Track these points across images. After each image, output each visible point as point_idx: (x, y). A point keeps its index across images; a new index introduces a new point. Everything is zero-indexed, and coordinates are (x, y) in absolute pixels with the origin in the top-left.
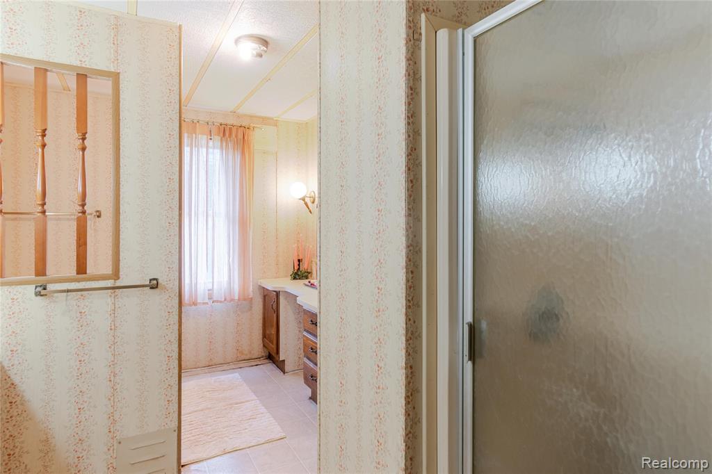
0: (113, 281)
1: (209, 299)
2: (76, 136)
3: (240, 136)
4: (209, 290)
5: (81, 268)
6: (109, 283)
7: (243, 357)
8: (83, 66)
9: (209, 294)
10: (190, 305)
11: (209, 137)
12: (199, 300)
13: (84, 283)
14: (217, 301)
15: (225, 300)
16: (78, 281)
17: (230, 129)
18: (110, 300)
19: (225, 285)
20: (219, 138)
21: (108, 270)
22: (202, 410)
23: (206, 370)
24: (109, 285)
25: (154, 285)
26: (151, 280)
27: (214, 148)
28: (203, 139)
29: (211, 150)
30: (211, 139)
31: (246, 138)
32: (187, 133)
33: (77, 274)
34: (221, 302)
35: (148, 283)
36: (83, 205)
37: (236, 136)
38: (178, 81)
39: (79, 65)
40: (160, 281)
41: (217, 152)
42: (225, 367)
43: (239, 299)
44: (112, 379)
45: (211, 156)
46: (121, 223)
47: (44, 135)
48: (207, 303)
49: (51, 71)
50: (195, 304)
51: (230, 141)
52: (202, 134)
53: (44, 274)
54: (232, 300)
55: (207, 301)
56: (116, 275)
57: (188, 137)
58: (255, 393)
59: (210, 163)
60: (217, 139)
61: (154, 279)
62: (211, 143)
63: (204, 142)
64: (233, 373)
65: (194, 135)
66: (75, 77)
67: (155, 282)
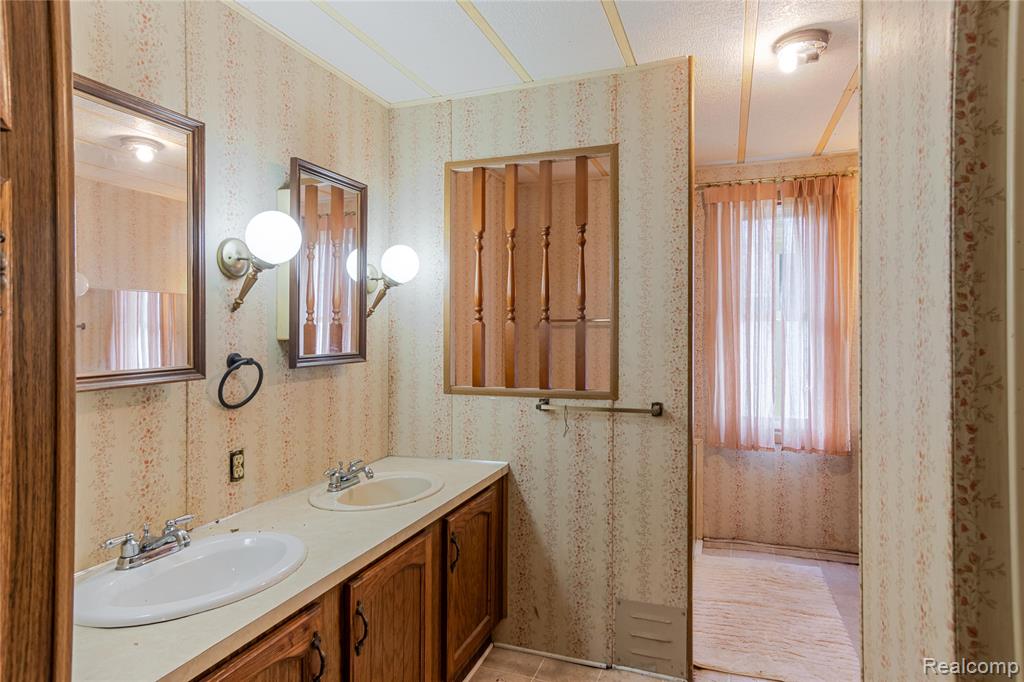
0: (610, 401)
1: (776, 443)
2: (576, 229)
3: (828, 191)
4: (776, 430)
5: (580, 384)
6: (607, 404)
7: (835, 545)
8: (582, 146)
9: (776, 435)
10: (747, 448)
11: (776, 201)
12: (762, 443)
13: (582, 401)
14: (790, 449)
15: (803, 448)
16: (577, 397)
17: (811, 184)
18: (608, 425)
19: (803, 426)
20: (793, 200)
21: (606, 388)
22: (748, 604)
23: (773, 549)
24: (608, 406)
25: (658, 411)
26: (653, 405)
27: (784, 216)
28: (766, 206)
29: (779, 220)
30: (779, 204)
31: (838, 192)
32: (745, 200)
33: (577, 389)
34: (795, 451)
35: (650, 408)
36: (582, 309)
37: (821, 192)
38: (687, 135)
39: (578, 147)
40: (665, 407)
41: (789, 221)
42: (803, 553)
43: (826, 451)
44: (611, 521)
45: (778, 230)
46: (620, 329)
47: (547, 234)
48: (773, 450)
49: (555, 161)
50: (755, 447)
51: (812, 201)
52: (767, 197)
53: (547, 388)
54: (813, 450)
55: (772, 445)
56: (614, 394)
57: (745, 206)
58: (839, 607)
59: (777, 241)
60: (789, 202)
61: (657, 404)
62: (779, 209)
63: (768, 209)
64: (813, 565)
65: (754, 202)
66: (574, 162)
67: (657, 407)
